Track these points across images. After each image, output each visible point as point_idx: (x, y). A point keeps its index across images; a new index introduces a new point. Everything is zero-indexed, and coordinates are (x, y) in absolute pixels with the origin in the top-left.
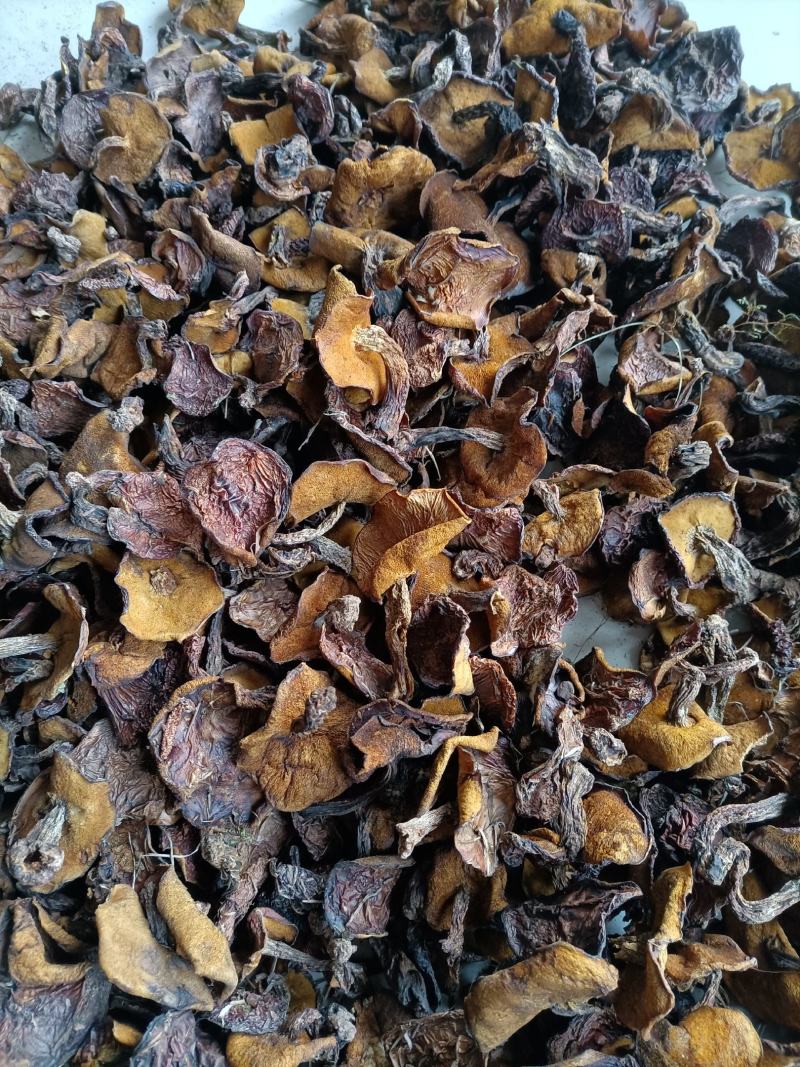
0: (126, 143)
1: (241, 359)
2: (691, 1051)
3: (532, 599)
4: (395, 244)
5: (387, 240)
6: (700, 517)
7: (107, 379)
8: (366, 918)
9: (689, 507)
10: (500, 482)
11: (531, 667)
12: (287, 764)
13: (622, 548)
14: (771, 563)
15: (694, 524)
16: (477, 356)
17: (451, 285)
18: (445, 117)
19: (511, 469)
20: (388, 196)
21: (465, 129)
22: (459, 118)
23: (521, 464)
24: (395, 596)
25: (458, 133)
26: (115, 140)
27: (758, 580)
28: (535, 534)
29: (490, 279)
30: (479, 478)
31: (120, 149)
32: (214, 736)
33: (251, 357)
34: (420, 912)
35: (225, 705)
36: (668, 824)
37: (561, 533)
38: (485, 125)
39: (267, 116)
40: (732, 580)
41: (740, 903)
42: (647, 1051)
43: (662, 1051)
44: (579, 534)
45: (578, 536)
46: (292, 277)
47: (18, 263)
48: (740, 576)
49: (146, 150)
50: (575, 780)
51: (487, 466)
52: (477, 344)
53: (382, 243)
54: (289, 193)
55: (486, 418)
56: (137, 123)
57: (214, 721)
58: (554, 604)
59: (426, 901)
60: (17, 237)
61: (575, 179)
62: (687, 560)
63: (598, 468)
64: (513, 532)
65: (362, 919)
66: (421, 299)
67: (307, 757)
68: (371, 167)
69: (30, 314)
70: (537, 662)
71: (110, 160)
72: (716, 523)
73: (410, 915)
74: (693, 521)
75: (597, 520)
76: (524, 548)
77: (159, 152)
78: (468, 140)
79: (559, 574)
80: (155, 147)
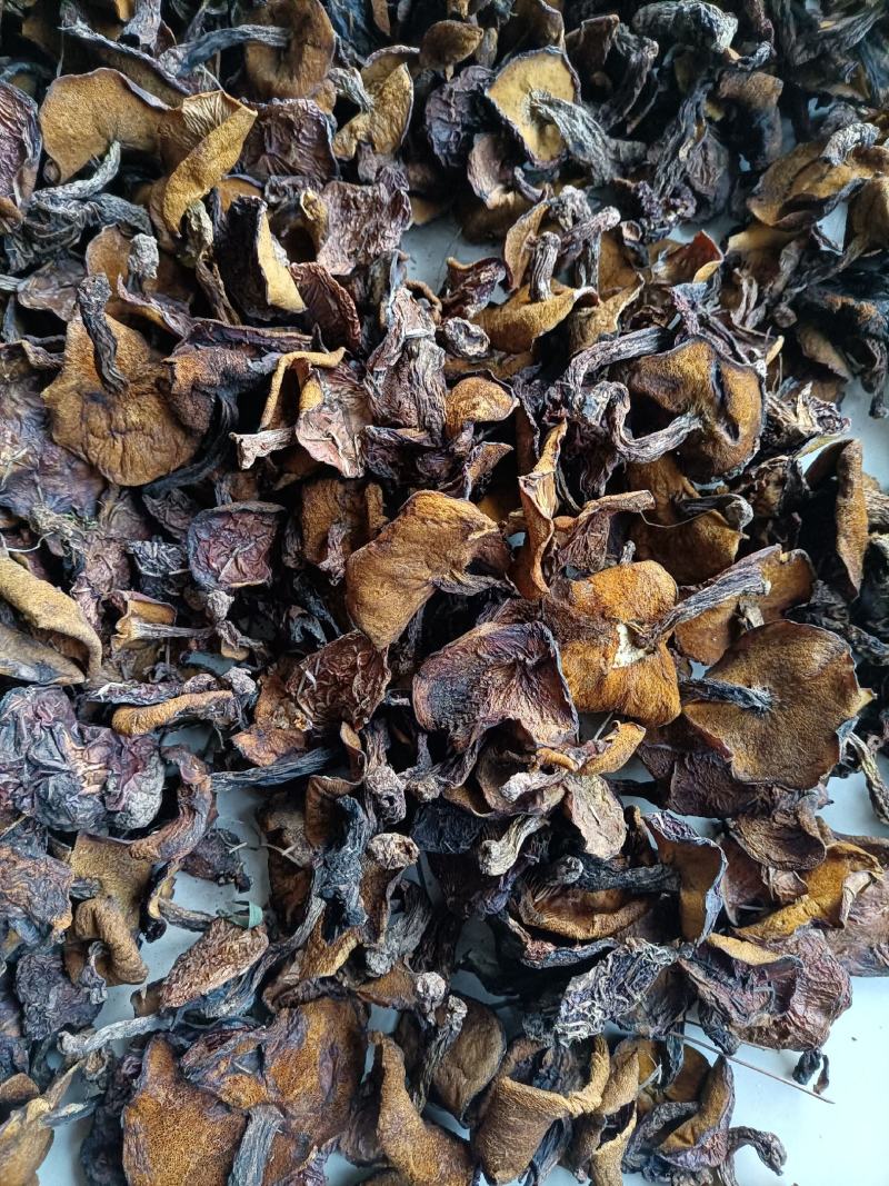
2: (597, 598)
3: (358, 208)
6: (531, 81)
8: (240, 570)
9: (516, 73)
10: (291, 79)
11: (373, 284)
12: (114, 431)
13: (456, 143)
14: (629, 130)
15: (526, 91)
23: (309, 49)
24: (195, 228)
27: (616, 152)
32: (19, 412)
34: (300, 555)
35: (23, 376)
36: (548, 403)
40: (580, 145)
41: (626, 444)
42: (553, 613)
43: (567, 606)
45: (392, 119)
48: (590, 139)
50: (423, 357)
57: (15, 396)
58: (382, 204)
59: (303, 542)
62: (528, 134)
65: (235, 572)
67: (134, 418)
70: (377, 274)
72: (551, 85)
73: (290, 563)
74: (526, 89)
75: (407, 93)
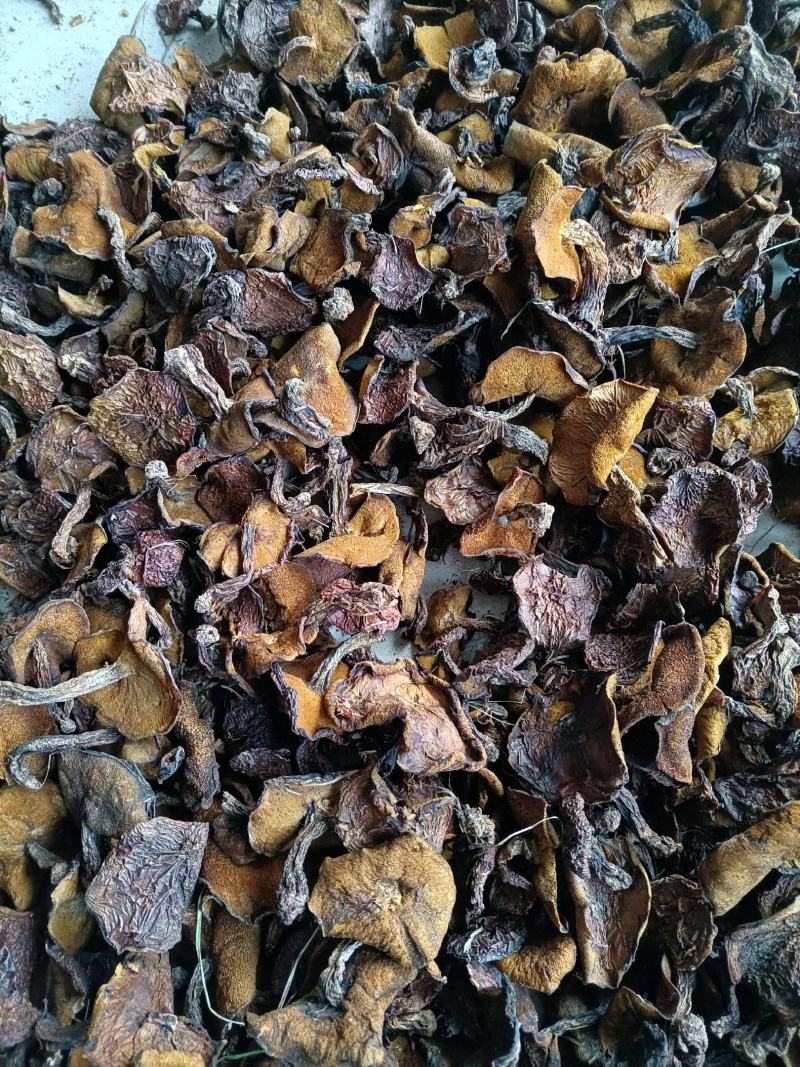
0: (312, 43)
1: (438, 253)
4: (590, 147)
5: (581, 142)
7: (308, 271)
16: (667, 258)
17: (648, 186)
18: (626, 27)
19: (708, 366)
20: (573, 102)
21: (646, 40)
22: (640, 29)
25: (640, 44)
26: (303, 40)
28: (727, 429)
29: (685, 182)
30: (672, 375)
31: (307, 49)
33: (449, 251)
37: (754, 428)
38: (670, 34)
39: (447, 23)
44: (772, 429)
46: (481, 178)
47: (204, 161)
49: (333, 51)
51: (679, 364)
52: (667, 247)
53: (575, 145)
54: (478, 96)
55: (677, 317)
56: (324, 23)
60: (208, 134)
61: (768, 87)
63: (785, 370)
64: (704, 426)
66: (616, 200)
68: (570, 68)
69: (223, 208)
71: (295, 61)
76: (716, 443)
77: (348, 54)
78: (649, 50)
79: (750, 471)
80: (343, 48)
